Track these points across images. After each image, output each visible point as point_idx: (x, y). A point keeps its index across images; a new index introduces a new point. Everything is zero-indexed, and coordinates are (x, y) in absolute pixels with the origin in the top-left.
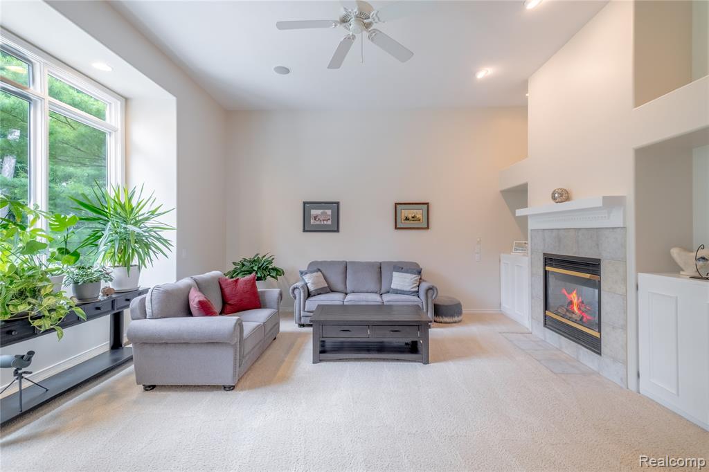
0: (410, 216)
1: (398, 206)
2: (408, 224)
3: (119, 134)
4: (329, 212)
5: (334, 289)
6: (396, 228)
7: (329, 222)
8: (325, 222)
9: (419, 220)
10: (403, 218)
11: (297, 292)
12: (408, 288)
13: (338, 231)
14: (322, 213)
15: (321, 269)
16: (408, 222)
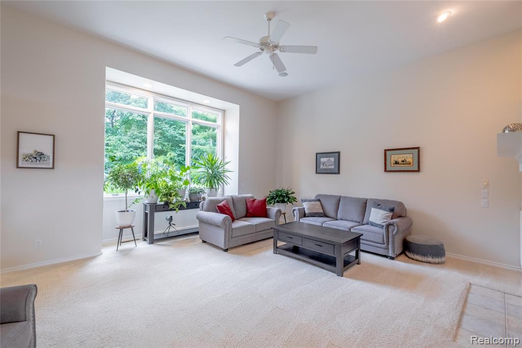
0: (400, 161)
1: (388, 152)
2: (397, 167)
3: (221, 128)
4: (332, 159)
5: (328, 215)
6: (386, 170)
7: (333, 167)
8: (330, 167)
9: (410, 164)
10: (393, 162)
11: (295, 212)
12: (379, 222)
13: (339, 173)
14: (328, 160)
15: (321, 199)
16: (398, 165)
